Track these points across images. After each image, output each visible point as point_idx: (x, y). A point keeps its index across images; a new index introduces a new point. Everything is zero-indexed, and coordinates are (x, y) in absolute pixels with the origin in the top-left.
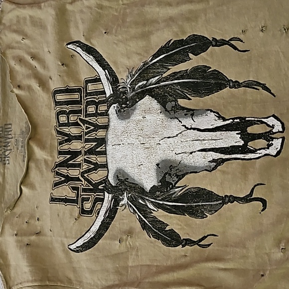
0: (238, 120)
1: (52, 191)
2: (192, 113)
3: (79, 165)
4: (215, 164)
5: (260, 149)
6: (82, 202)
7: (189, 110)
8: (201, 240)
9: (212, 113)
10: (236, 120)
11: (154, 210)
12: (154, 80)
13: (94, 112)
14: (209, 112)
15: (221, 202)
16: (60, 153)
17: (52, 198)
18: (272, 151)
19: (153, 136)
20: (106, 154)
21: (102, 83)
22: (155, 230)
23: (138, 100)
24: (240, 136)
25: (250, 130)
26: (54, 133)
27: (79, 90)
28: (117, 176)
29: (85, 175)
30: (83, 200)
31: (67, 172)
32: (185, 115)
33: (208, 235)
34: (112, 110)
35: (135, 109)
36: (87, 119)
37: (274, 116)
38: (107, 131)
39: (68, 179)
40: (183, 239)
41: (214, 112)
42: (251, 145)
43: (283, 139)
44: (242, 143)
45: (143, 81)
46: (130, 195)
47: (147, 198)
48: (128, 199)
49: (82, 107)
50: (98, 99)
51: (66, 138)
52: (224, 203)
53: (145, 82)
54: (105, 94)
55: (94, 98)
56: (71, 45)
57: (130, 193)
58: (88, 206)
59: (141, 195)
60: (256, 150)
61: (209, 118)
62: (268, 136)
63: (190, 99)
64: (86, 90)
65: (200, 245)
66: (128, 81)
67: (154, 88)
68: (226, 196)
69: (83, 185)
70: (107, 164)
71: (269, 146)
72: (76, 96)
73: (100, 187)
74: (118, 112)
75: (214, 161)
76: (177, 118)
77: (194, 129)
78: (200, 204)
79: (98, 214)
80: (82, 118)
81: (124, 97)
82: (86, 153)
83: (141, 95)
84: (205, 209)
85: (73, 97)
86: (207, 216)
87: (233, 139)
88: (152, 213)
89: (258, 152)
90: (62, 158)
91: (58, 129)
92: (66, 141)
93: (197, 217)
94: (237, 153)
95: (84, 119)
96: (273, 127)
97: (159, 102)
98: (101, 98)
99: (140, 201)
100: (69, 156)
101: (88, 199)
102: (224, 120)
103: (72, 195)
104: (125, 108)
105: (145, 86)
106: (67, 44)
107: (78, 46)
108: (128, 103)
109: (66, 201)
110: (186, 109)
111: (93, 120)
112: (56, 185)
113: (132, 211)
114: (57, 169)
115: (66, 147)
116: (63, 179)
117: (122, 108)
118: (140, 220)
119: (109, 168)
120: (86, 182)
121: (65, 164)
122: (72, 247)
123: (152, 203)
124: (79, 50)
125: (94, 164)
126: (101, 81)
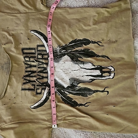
0: (99, 67)
1: (22, 86)
2: (83, 63)
3: (35, 76)
4: (91, 80)
5: (107, 76)
6: (37, 90)
7: (82, 62)
8: (85, 104)
9: (90, 63)
10: (98, 67)
11: (68, 94)
12: (69, 51)
14: (89, 63)
15: (93, 92)
16: (26, 72)
17: (22, 89)
18: (111, 77)
19: (68, 69)
20: (48, 73)
21: (45, 47)
22: (68, 101)
23: (62, 56)
24: (100, 72)
25: (103, 70)
26: (23, 64)
27: (34, 49)
29: (38, 80)
30: (37, 89)
32: (81, 63)
33: (88, 103)
35: (61, 59)
36: (38, 60)
37: (111, 66)
39: (30, 81)
40: (79, 104)
41: (91, 63)
42: (104, 75)
43: (115, 73)
44: (101, 74)
47: (65, 90)
48: (57, 90)
49: (36, 55)
50: (43, 53)
51: (29, 66)
52: (94, 92)
53: (65, 50)
54: (47, 51)
55: (41, 52)
56: (32, 32)
57: (58, 88)
58: (39, 91)
60: (106, 76)
61: (89, 65)
62: (110, 72)
63: (82, 58)
64: (37, 49)
65: (85, 106)
66: (58, 49)
68: (95, 90)
69: (37, 83)
70: (48, 77)
71: (110, 75)
72: (33, 51)
75: (91, 79)
76: (78, 64)
77: (84, 68)
78: (86, 92)
80: (36, 59)
81: (56, 54)
84: (87, 94)
85: (32, 51)
86: (88, 96)
87: (98, 72)
89: (106, 77)
90: (27, 74)
91: (25, 62)
92: (29, 67)
93: (84, 96)
94: (99, 77)
95: (37, 60)
96: (111, 69)
97: (71, 58)
99: (62, 91)
100: (30, 73)
101: (39, 89)
102: (95, 66)
103: (32, 87)
104: (57, 58)
106: (30, 31)
107: (35, 32)
108: (58, 56)
110: (81, 61)
113: (58, 94)
114: (24, 78)
115: (29, 69)
116: (28, 81)
117: (55, 58)
118: (62, 98)
119: (48, 78)
120: (38, 83)
121: (29, 76)
122: (32, 107)
123: (67, 91)
124: (36, 34)
125: (42, 76)
126: (45, 46)
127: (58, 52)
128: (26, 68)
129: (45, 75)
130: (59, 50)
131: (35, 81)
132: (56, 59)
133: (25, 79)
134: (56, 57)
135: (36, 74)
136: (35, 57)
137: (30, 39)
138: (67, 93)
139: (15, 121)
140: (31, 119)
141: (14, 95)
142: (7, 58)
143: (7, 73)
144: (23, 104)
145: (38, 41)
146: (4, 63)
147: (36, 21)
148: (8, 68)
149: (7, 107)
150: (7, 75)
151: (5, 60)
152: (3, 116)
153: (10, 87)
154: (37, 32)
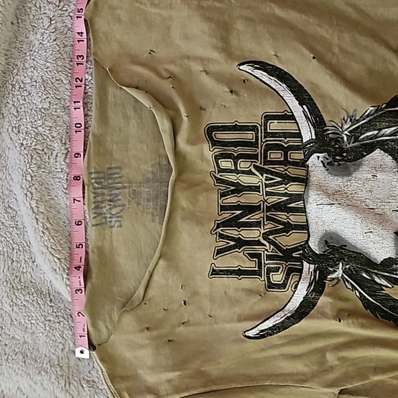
3: (258, 224)
11: (387, 287)
12: (388, 131)
13: (282, 159)
16: (223, 208)
17: (214, 270)
19: (387, 200)
20: (305, 212)
21: (296, 122)
22: (385, 309)
23: (365, 154)
26: (211, 181)
27: (254, 128)
28: (326, 241)
30: (269, 270)
31: (237, 233)
34: (315, 161)
35: (360, 165)
36: (265, 167)
38: (306, 186)
39: (240, 243)
45: (374, 130)
46: (348, 267)
47: (376, 271)
48: (343, 272)
49: (259, 151)
50: (288, 142)
51: (233, 188)
53: (376, 132)
54: (301, 137)
55: (280, 141)
56: (245, 66)
57: (348, 264)
58: (277, 278)
59: (365, 268)
64: (266, 129)
67: (387, 140)
69: (267, 250)
70: (307, 225)
72: (250, 136)
73: (294, 255)
74: (328, 165)
79: (296, 287)
80: (258, 164)
81: (337, 146)
82: (269, 209)
83: (370, 148)
85: (243, 136)
88: (384, 290)
90: (227, 215)
91: (218, 176)
92: (233, 192)
95: (262, 166)
97: (394, 158)
98: (293, 142)
99: (364, 275)
100: (239, 212)
101: (277, 270)
103: (250, 265)
104: (340, 160)
105: (376, 136)
106: (240, 65)
107: (256, 68)
108: (345, 154)
109: (240, 273)
111: (280, 169)
112: (220, 252)
113: (350, 287)
114: (219, 230)
115: (232, 200)
116: (232, 243)
117: (336, 160)
118: (362, 298)
119: (310, 230)
120: (272, 247)
121: (233, 223)
122: (250, 334)
123: (384, 277)
124: (259, 73)
125: (283, 224)
126: (295, 119)
127: (342, 138)
128: (223, 195)
129: (294, 219)
130: (350, 132)
131: (259, 243)
132: (339, 165)
133: (221, 236)
134: (338, 158)
135: (262, 215)
136: (255, 157)
137: (237, 94)
138: (384, 282)
139: (194, 388)
140: (250, 378)
141: (180, 295)
142: (153, 162)
143: (153, 214)
144: (216, 324)
145: (269, 100)
146: (140, 178)
147: (260, 28)
148: (157, 196)
149: (158, 337)
150: (153, 221)
151: (143, 167)
152: (140, 372)
153: (169, 266)
154: (263, 66)
